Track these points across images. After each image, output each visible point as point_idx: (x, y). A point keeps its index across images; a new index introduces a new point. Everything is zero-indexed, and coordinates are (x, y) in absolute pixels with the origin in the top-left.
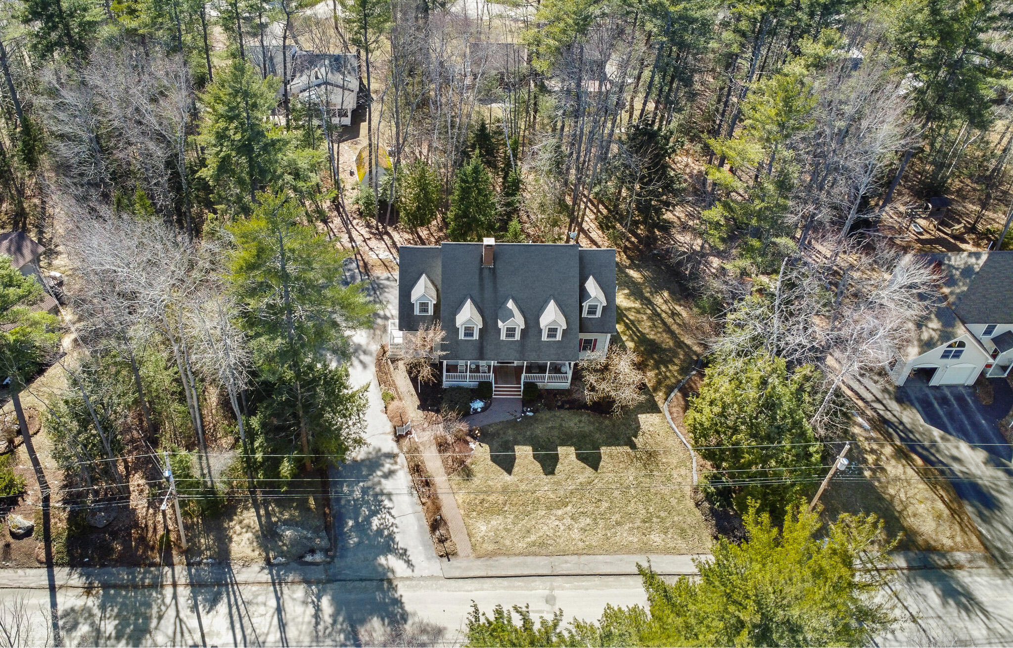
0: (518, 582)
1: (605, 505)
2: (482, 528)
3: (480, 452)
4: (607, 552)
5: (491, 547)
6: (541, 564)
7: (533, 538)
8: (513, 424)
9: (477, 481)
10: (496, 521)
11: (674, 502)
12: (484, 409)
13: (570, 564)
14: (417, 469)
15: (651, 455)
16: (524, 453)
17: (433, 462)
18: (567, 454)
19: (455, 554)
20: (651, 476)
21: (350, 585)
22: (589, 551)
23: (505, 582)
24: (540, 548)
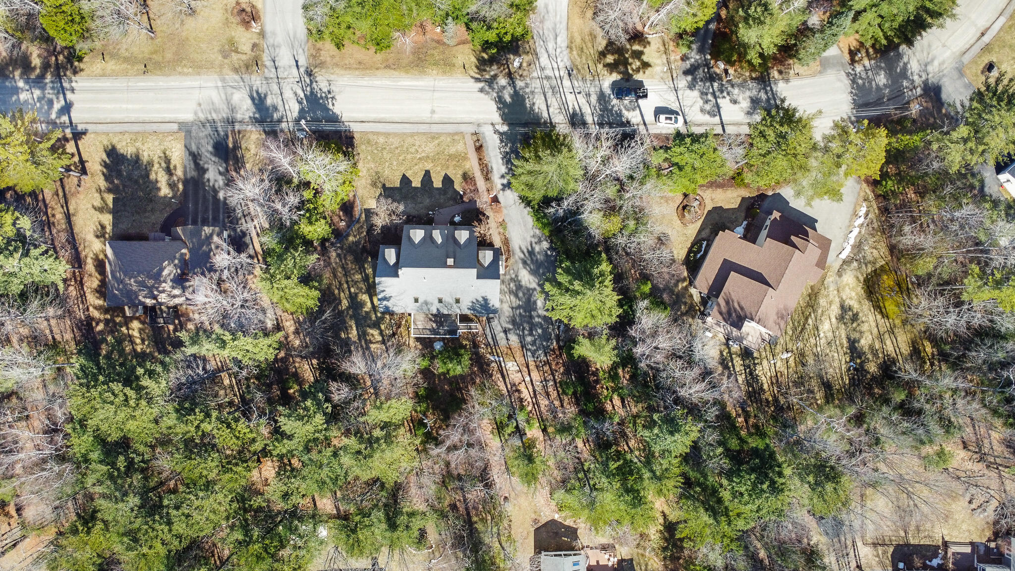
0: (446, 120)
1: (401, 158)
2: (460, 147)
3: (458, 186)
4: (404, 134)
5: (456, 137)
6: (435, 129)
7: (437, 142)
8: (441, 206)
9: (461, 172)
10: (452, 150)
11: (369, 158)
12: (454, 216)
13: (423, 128)
14: (487, 178)
15: (374, 184)
16: (437, 183)
17: (481, 183)
18: (416, 183)
19: (472, 134)
20: (377, 173)
21: (518, 122)
22: (412, 135)
23: (451, 121)
24: (434, 137)
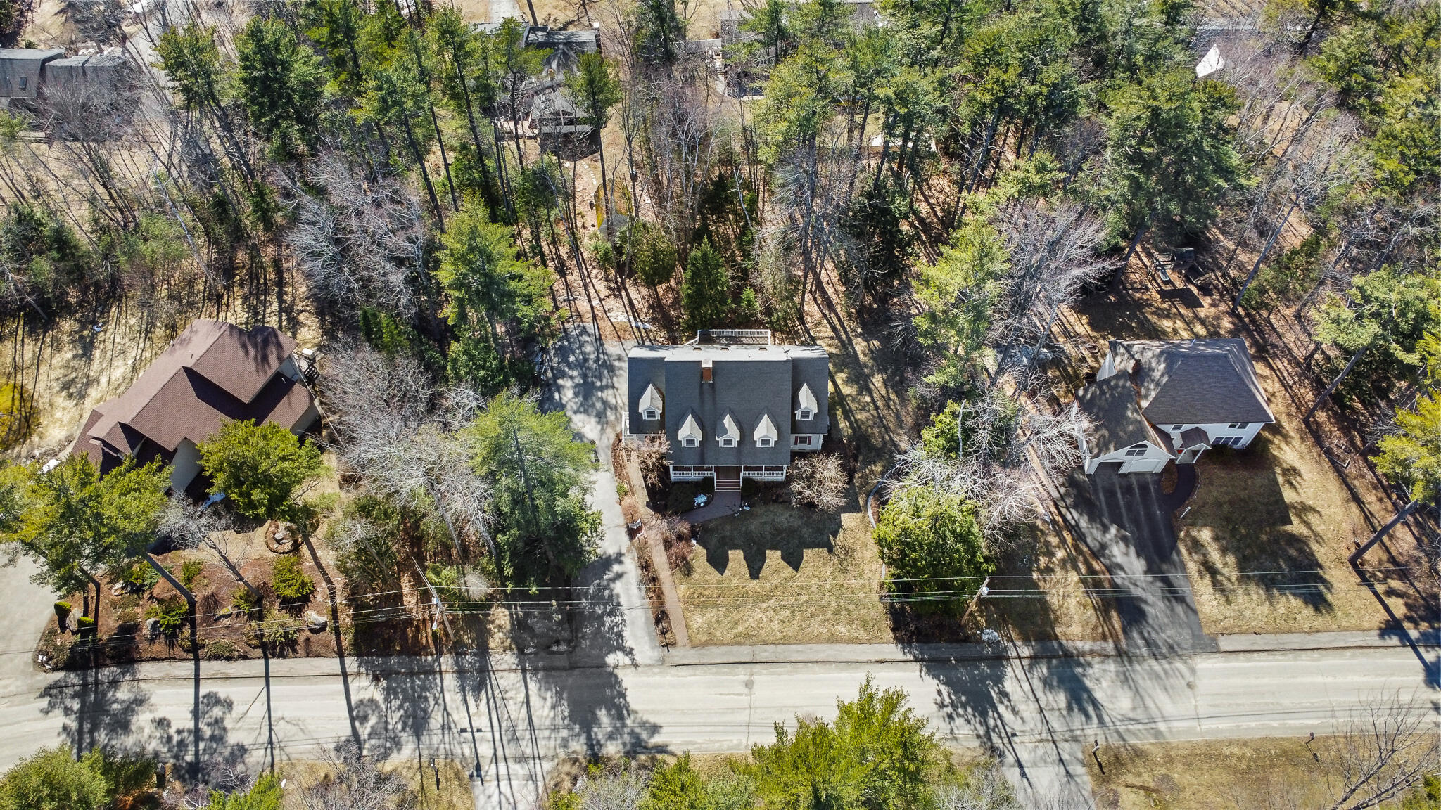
0: (724, 669)
1: (803, 598)
2: (698, 620)
3: (698, 553)
4: (800, 642)
5: (704, 638)
6: (744, 652)
7: (740, 629)
8: (730, 519)
9: (695, 576)
10: (711, 614)
11: (861, 595)
12: (706, 504)
13: (767, 653)
14: (645, 566)
15: (849, 551)
16: (736, 557)
17: (660, 559)
18: (774, 557)
19: (674, 644)
20: (845, 570)
21: (589, 671)
22: (786, 640)
23: (714, 669)
24: (745, 639)
